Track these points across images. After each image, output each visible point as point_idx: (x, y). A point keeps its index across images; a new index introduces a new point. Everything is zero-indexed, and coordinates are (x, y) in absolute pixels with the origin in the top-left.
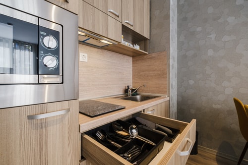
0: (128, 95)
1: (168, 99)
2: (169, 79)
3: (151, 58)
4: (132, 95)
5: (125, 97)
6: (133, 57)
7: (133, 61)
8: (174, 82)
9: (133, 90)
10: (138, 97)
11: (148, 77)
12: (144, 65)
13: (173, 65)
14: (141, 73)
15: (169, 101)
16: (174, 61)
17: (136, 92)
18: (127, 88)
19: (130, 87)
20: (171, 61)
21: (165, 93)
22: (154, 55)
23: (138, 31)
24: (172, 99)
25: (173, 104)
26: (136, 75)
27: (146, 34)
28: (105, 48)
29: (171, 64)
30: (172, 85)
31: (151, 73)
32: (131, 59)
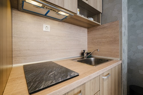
0: (83, 58)
1: (121, 62)
2: (121, 44)
3: (104, 28)
4: (87, 57)
5: (81, 59)
6: (88, 28)
7: (88, 32)
8: (125, 47)
9: (88, 54)
10: (92, 59)
11: (100, 43)
12: (97, 34)
13: (125, 32)
14: (94, 41)
15: (122, 64)
16: (125, 29)
17: (91, 55)
18: (83, 52)
19: (86, 51)
20: (123, 29)
21: (117, 56)
22: (106, 25)
23: (92, 5)
24: (124, 62)
25: (125, 66)
26: (91, 42)
27: (99, 9)
28: (64, 20)
29: (123, 32)
30: (124, 50)
31: (103, 40)
32: (86, 30)
